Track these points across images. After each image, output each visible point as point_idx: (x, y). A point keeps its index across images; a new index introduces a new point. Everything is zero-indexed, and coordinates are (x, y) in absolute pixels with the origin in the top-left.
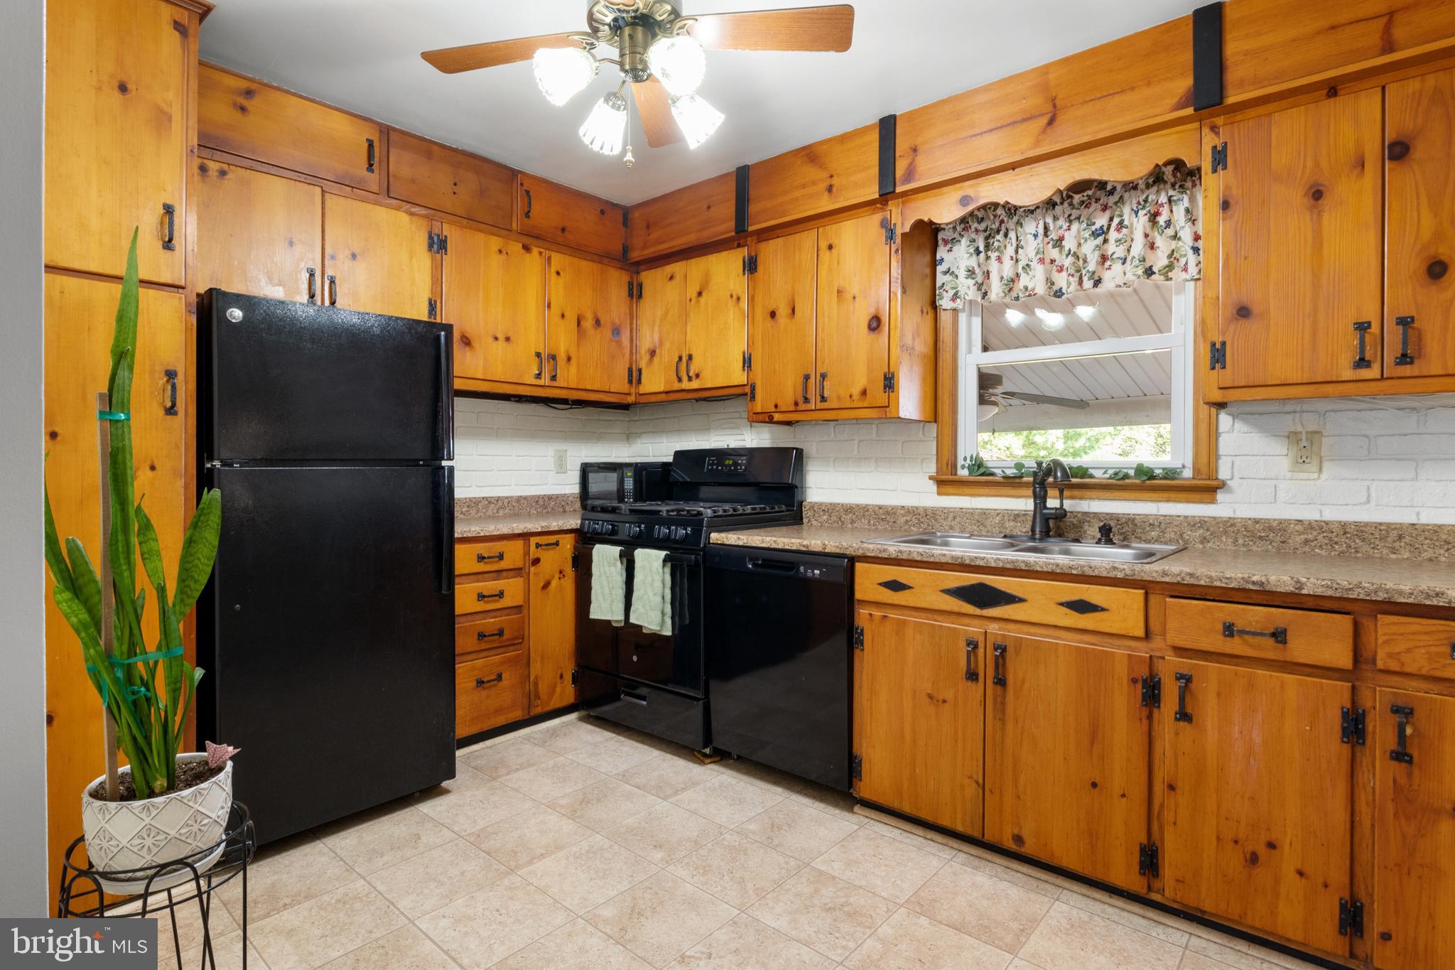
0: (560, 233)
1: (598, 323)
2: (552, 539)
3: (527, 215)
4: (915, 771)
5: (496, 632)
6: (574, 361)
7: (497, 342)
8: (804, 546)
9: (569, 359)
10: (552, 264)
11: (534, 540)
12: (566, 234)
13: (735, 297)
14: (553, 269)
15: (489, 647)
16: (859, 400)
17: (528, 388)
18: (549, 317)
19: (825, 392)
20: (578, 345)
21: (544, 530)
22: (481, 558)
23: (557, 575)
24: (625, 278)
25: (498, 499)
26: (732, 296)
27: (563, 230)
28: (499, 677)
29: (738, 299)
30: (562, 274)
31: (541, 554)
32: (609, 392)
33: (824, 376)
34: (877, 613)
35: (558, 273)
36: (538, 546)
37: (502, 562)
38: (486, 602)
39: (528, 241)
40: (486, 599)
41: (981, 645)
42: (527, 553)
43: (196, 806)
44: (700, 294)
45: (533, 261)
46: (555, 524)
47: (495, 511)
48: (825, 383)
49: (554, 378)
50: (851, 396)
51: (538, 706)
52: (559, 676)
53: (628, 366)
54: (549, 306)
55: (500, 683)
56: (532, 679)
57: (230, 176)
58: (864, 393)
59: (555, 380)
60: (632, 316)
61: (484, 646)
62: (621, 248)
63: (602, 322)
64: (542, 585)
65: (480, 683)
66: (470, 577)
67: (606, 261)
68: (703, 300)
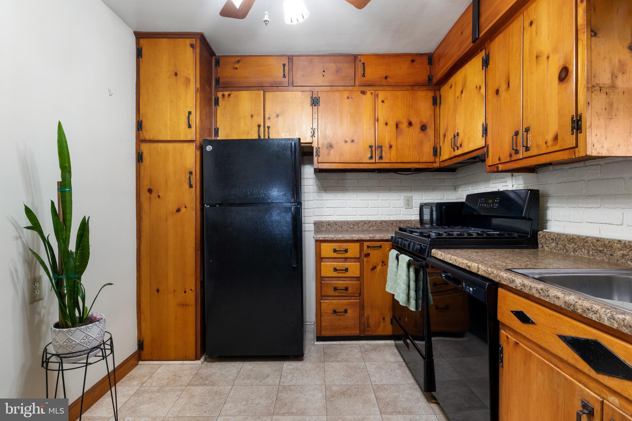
0: (384, 80)
1: (410, 124)
2: (378, 244)
3: (364, 75)
5: (344, 288)
6: (394, 148)
7: (347, 143)
8: (468, 267)
9: (391, 147)
10: (379, 97)
11: (366, 244)
12: (388, 79)
13: (478, 87)
14: (380, 100)
15: (340, 295)
16: (553, 145)
17: (366, 165)
18: (378, 126)
19: (529, 143)
20: (397, 139)
21: (371, 239)
22: (335, 251)
23: (381, 264)
24: (430, 94)
25: (370, 222)
26: (477, 87)
27: (386, 78)
28: (346, 311)
29: (480, 87)
30: (385, 102)
31: (369, 251)
32: (419, 162)
33: (527, 130)
34: (512, 339)
35: (383, 102)
36: (368, 247)
37: (346, 254)
38: (338, 273)
39: (363, 89)
40: (338, 271)
41: (597, 415)
42: (361, 250)
43: (86, 333)
44: (462, 92)
45: (368, 98)
46: (378, 236)
47: (368, 228)
48: (528, 136)
49: (381, 157)
50: (546, 143)
51: (369, 331)
52: (382, 318)
53: (433, 145)
54: (378, 120)
55: (346, 314)
56: (365, 316)
57: (232, 95)
58: (556, 138)
59: (382, 159)
60: (435, 117)
61: (337, 294)
62: (427, 78)
63: (413, 123)
64: (371, 268)
65: (335, 312)
66: (330, 259)
67: (416, 88)
68: (463, 95)
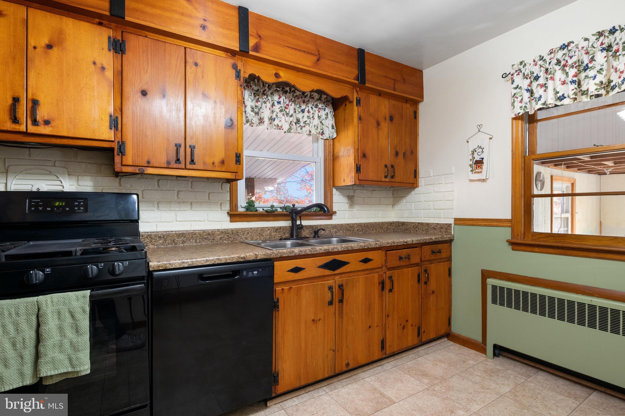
4: (306, 361)
13: (98, 65)
16: (219, 166)
19: (194, 158)
29: (103, 68)
33: (192, 148)
34: (286, 288)
41: (334, 287)
44: (49, 47)
48: (194, 152)
50: (213, 164)
58: (223, 162)
68: (54, 53)
